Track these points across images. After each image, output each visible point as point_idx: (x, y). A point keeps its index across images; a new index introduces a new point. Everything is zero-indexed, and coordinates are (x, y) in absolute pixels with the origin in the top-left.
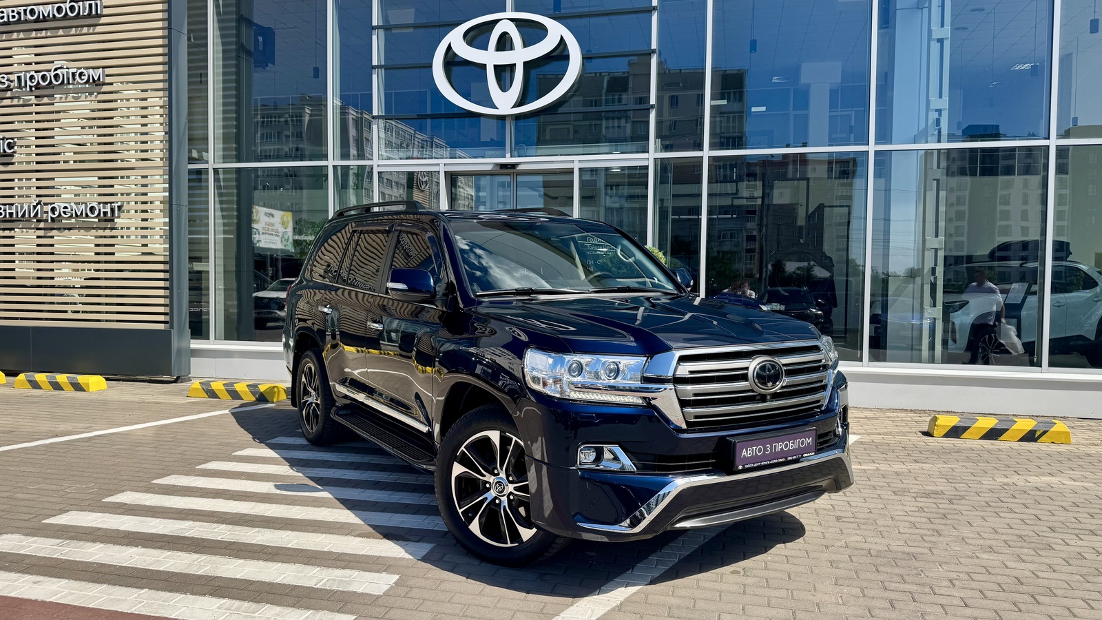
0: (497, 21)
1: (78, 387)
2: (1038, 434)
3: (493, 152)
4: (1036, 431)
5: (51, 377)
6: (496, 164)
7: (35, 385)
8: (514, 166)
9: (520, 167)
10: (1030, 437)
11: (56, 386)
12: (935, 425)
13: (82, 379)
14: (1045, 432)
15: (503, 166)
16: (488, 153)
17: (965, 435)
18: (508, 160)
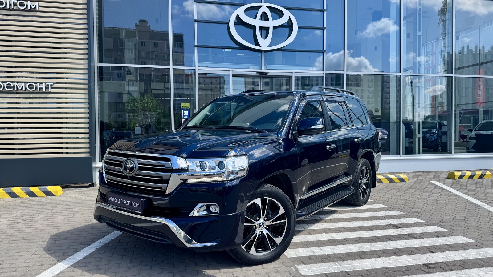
0: (261, 6)
1: (49, 194)
2: (483, 175)
3: (253, 67)
4: (482, 174)
5: (25, 189)
6: (258, 72)
7: (13, 195)
8: (266, 73)
9: (269, 74)
10: (481, 177)
11: (32, 194)
12: (455, 175)
13: (50, 188)
14: (485, 174)
15: (261, 73)
16: (251, 67)
17: (464, 178)
18: (263, 70)
